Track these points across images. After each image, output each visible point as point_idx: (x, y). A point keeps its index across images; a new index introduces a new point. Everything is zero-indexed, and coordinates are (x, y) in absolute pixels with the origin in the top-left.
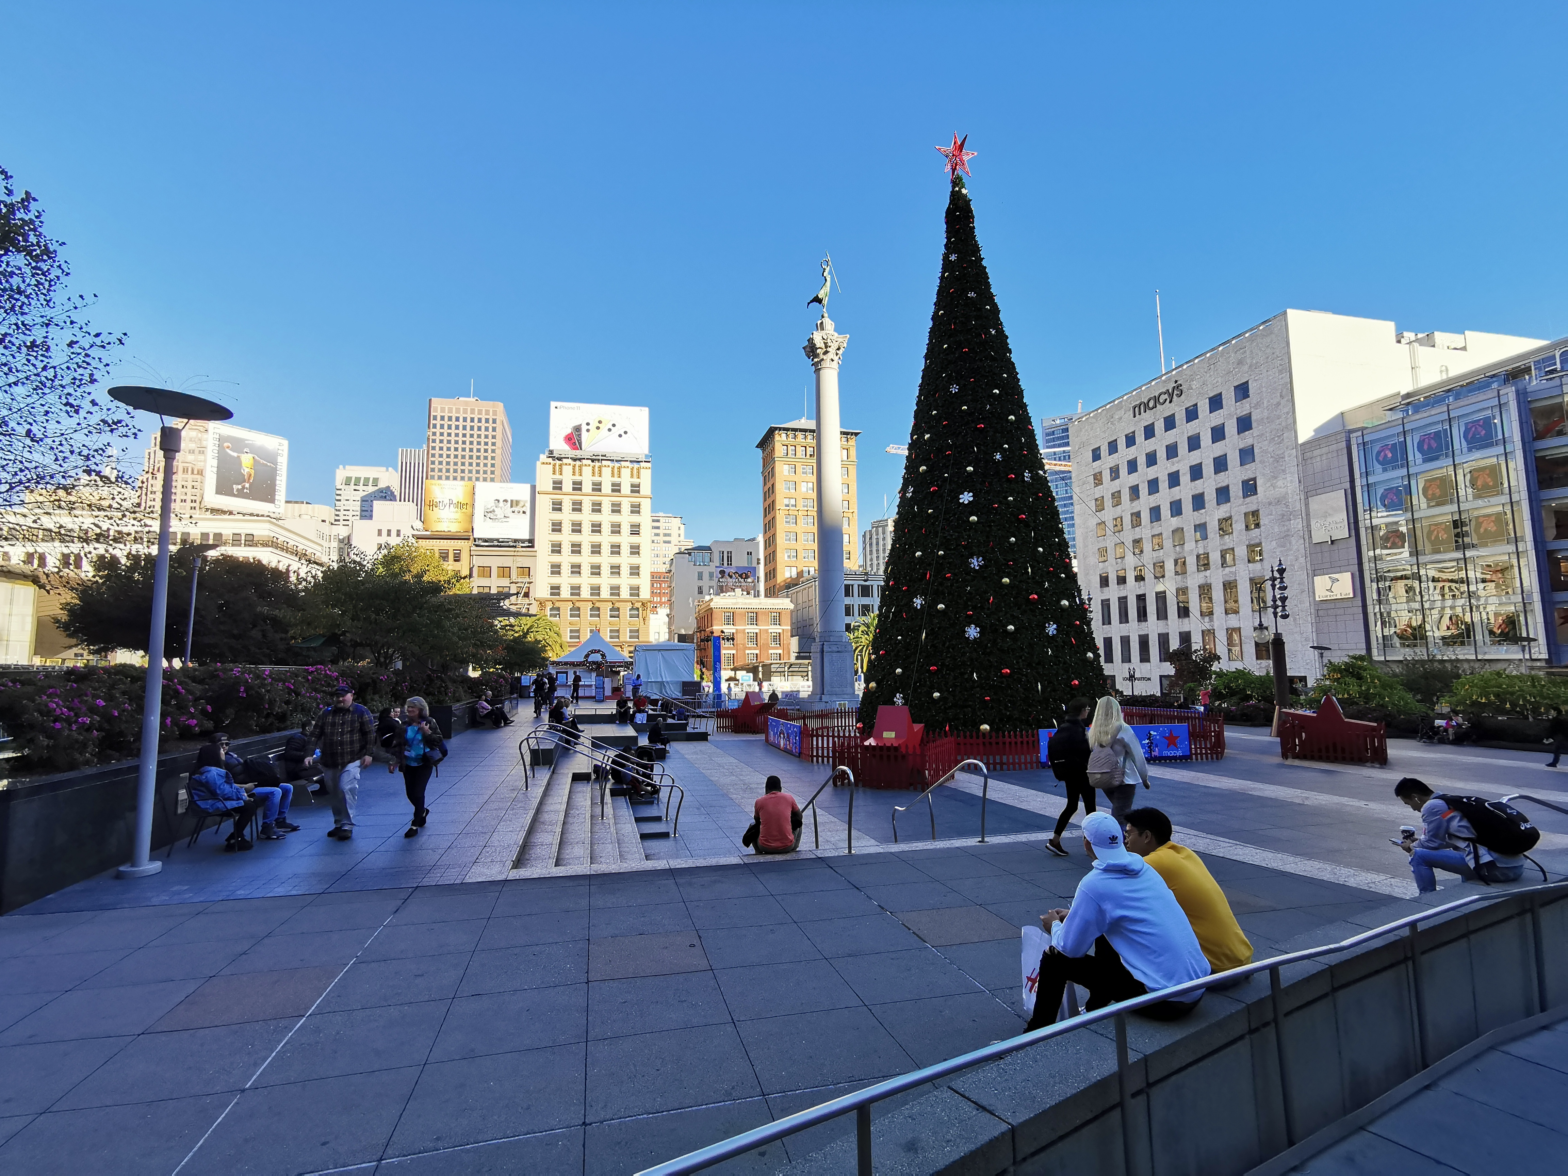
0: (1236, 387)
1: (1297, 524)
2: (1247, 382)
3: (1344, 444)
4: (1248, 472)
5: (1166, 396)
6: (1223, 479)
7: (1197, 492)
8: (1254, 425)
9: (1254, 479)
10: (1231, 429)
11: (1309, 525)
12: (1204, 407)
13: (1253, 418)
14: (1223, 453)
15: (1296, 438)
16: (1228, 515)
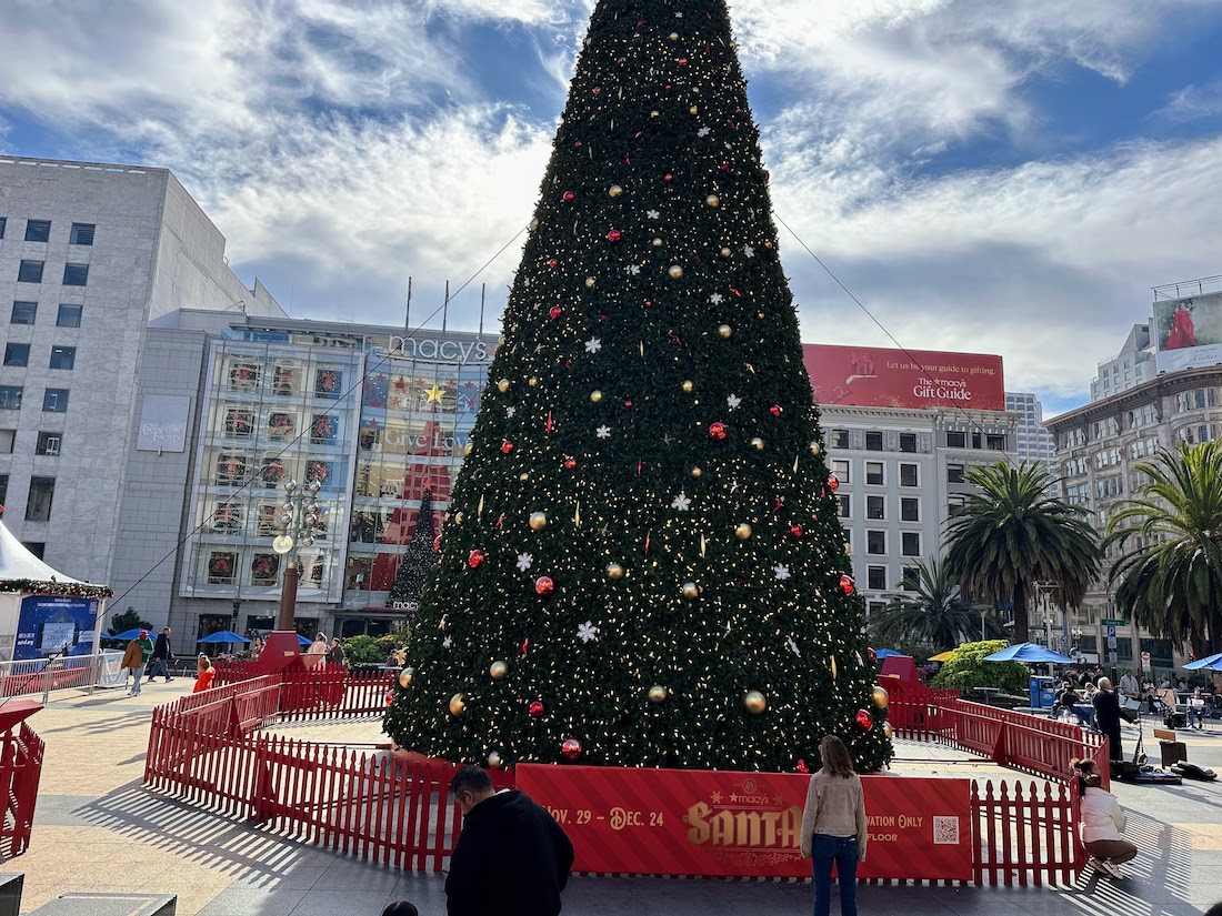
0: (75, 224)
2: (93, 226)
3: (200, 346)
4: (65, 337)
6: (23, 334)
9: (72, 349)
10: (54, 273)
11: (136, 427)
12: (17, 227)
14: (33, 300)
15: (145, 318)
16: (19, 384)
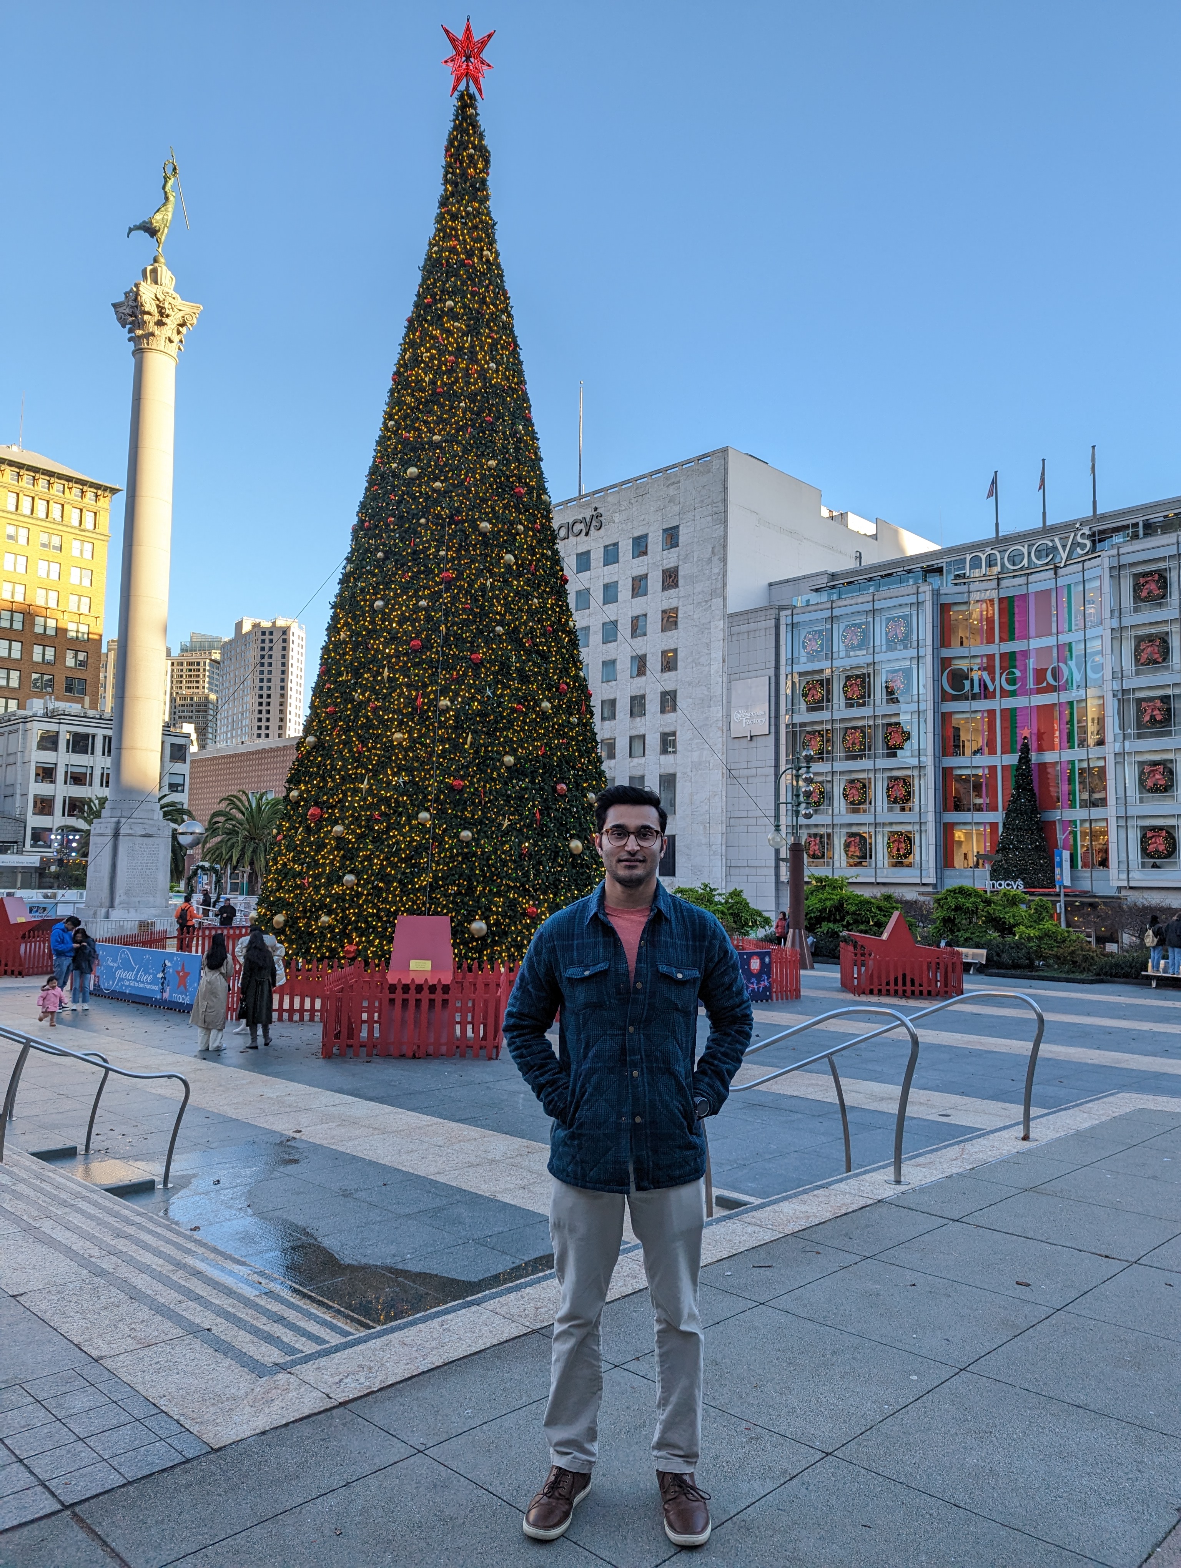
0: (665, 530)
1: (717, 712)
2: (678, 527)
3: (773, 622)
4: (669, 640)
5: (581, 526)
6: (640, 645)
7: (609, 658)
8: (681, 582)
9: (675, 651)
10: (655, 581)
11: (729, 715)
12: (626, 548)
13: (681, 573)
14: (643, 612)
15: (725, 606)
16: (642, 692)
